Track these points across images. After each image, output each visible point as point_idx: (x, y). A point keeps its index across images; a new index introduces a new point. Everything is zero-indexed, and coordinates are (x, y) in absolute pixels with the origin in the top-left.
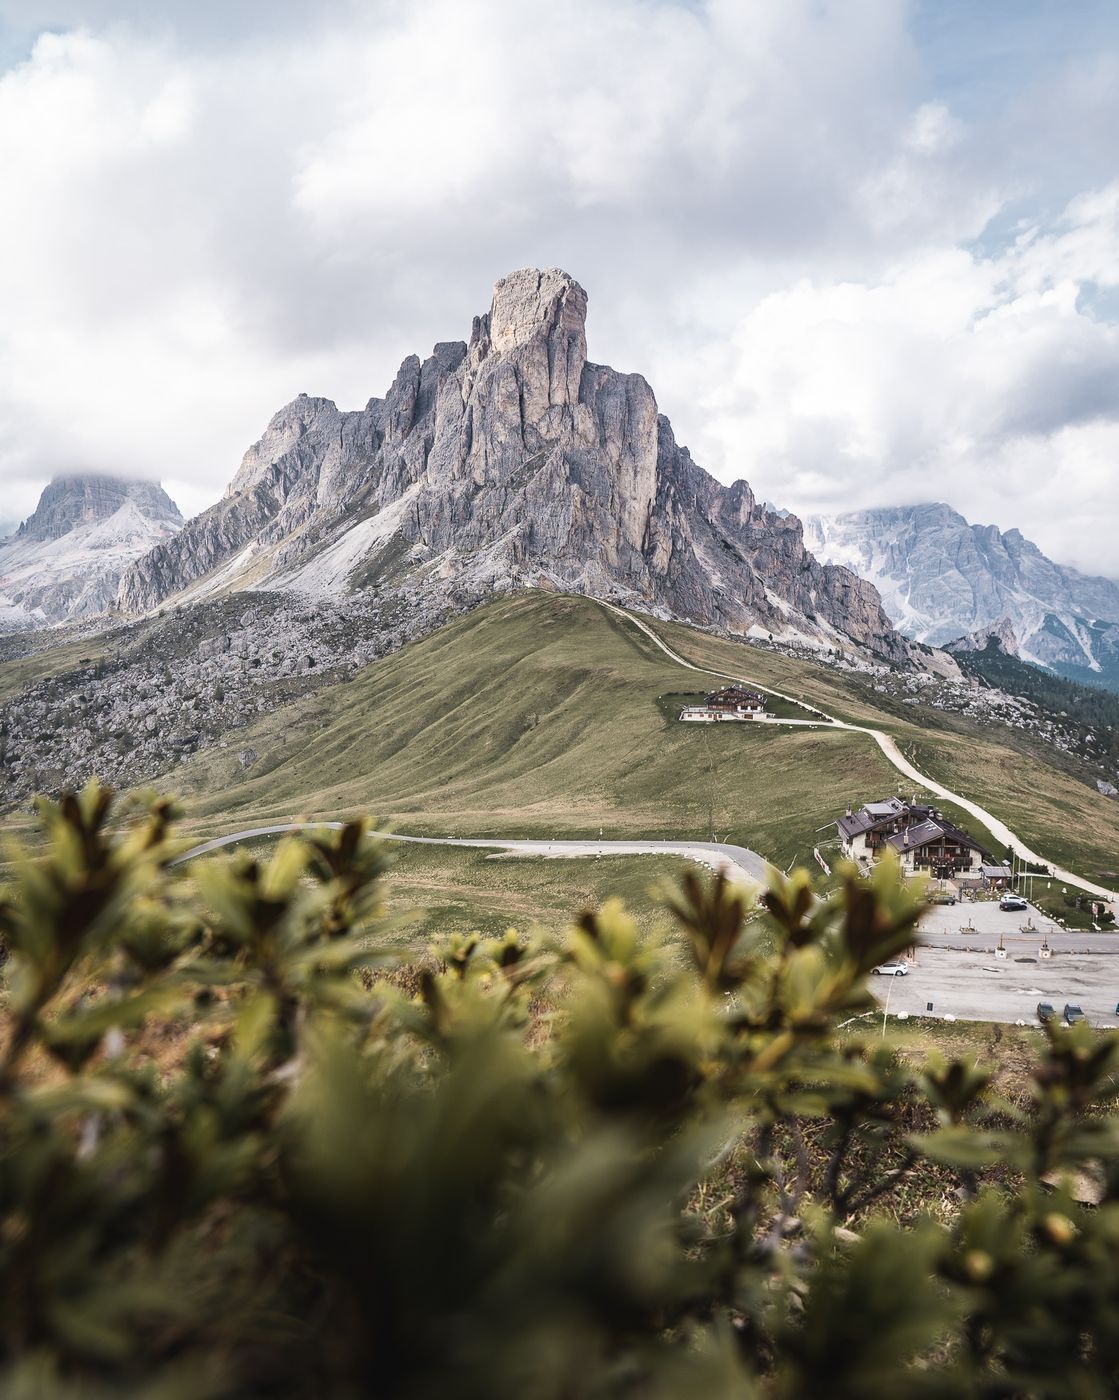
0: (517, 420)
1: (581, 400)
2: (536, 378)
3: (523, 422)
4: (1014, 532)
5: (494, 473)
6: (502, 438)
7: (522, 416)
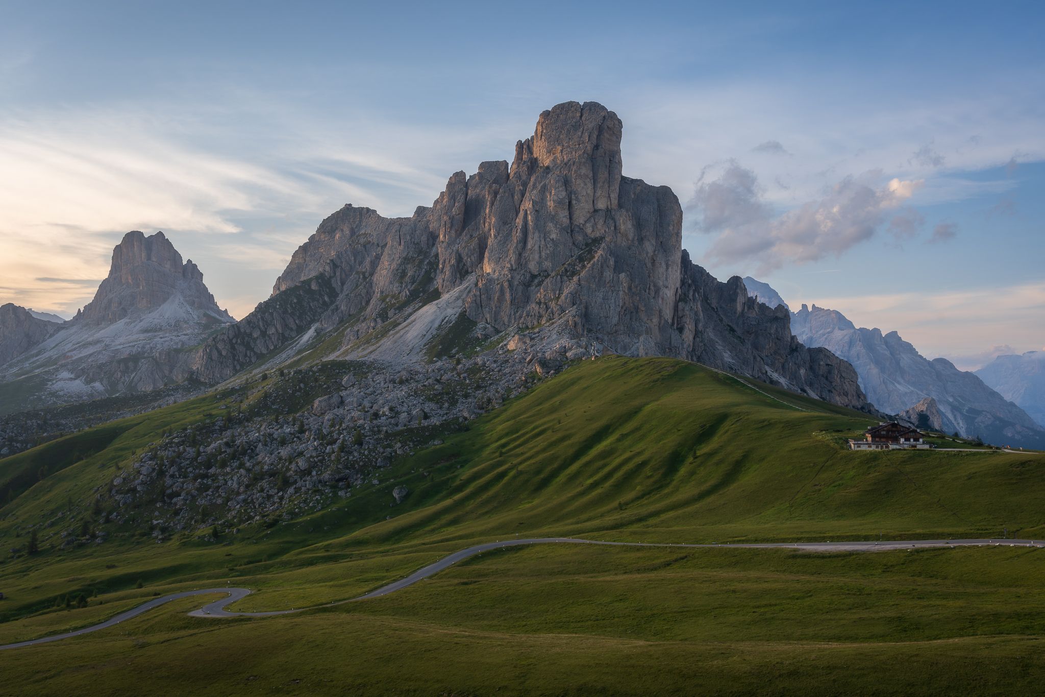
0: (566, 221)
1: (620, 206)
2: (583, 189)
3: (571, 223)
4: (894, 334)
5: (547, 264)
6: (553, 236)
7: (571, 219)
